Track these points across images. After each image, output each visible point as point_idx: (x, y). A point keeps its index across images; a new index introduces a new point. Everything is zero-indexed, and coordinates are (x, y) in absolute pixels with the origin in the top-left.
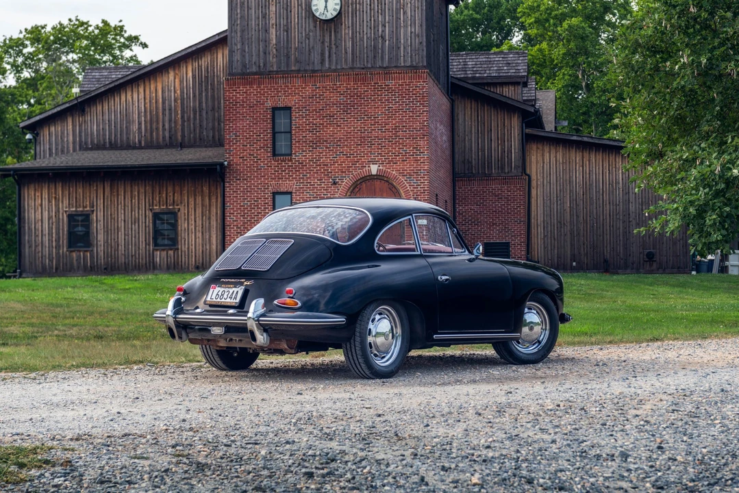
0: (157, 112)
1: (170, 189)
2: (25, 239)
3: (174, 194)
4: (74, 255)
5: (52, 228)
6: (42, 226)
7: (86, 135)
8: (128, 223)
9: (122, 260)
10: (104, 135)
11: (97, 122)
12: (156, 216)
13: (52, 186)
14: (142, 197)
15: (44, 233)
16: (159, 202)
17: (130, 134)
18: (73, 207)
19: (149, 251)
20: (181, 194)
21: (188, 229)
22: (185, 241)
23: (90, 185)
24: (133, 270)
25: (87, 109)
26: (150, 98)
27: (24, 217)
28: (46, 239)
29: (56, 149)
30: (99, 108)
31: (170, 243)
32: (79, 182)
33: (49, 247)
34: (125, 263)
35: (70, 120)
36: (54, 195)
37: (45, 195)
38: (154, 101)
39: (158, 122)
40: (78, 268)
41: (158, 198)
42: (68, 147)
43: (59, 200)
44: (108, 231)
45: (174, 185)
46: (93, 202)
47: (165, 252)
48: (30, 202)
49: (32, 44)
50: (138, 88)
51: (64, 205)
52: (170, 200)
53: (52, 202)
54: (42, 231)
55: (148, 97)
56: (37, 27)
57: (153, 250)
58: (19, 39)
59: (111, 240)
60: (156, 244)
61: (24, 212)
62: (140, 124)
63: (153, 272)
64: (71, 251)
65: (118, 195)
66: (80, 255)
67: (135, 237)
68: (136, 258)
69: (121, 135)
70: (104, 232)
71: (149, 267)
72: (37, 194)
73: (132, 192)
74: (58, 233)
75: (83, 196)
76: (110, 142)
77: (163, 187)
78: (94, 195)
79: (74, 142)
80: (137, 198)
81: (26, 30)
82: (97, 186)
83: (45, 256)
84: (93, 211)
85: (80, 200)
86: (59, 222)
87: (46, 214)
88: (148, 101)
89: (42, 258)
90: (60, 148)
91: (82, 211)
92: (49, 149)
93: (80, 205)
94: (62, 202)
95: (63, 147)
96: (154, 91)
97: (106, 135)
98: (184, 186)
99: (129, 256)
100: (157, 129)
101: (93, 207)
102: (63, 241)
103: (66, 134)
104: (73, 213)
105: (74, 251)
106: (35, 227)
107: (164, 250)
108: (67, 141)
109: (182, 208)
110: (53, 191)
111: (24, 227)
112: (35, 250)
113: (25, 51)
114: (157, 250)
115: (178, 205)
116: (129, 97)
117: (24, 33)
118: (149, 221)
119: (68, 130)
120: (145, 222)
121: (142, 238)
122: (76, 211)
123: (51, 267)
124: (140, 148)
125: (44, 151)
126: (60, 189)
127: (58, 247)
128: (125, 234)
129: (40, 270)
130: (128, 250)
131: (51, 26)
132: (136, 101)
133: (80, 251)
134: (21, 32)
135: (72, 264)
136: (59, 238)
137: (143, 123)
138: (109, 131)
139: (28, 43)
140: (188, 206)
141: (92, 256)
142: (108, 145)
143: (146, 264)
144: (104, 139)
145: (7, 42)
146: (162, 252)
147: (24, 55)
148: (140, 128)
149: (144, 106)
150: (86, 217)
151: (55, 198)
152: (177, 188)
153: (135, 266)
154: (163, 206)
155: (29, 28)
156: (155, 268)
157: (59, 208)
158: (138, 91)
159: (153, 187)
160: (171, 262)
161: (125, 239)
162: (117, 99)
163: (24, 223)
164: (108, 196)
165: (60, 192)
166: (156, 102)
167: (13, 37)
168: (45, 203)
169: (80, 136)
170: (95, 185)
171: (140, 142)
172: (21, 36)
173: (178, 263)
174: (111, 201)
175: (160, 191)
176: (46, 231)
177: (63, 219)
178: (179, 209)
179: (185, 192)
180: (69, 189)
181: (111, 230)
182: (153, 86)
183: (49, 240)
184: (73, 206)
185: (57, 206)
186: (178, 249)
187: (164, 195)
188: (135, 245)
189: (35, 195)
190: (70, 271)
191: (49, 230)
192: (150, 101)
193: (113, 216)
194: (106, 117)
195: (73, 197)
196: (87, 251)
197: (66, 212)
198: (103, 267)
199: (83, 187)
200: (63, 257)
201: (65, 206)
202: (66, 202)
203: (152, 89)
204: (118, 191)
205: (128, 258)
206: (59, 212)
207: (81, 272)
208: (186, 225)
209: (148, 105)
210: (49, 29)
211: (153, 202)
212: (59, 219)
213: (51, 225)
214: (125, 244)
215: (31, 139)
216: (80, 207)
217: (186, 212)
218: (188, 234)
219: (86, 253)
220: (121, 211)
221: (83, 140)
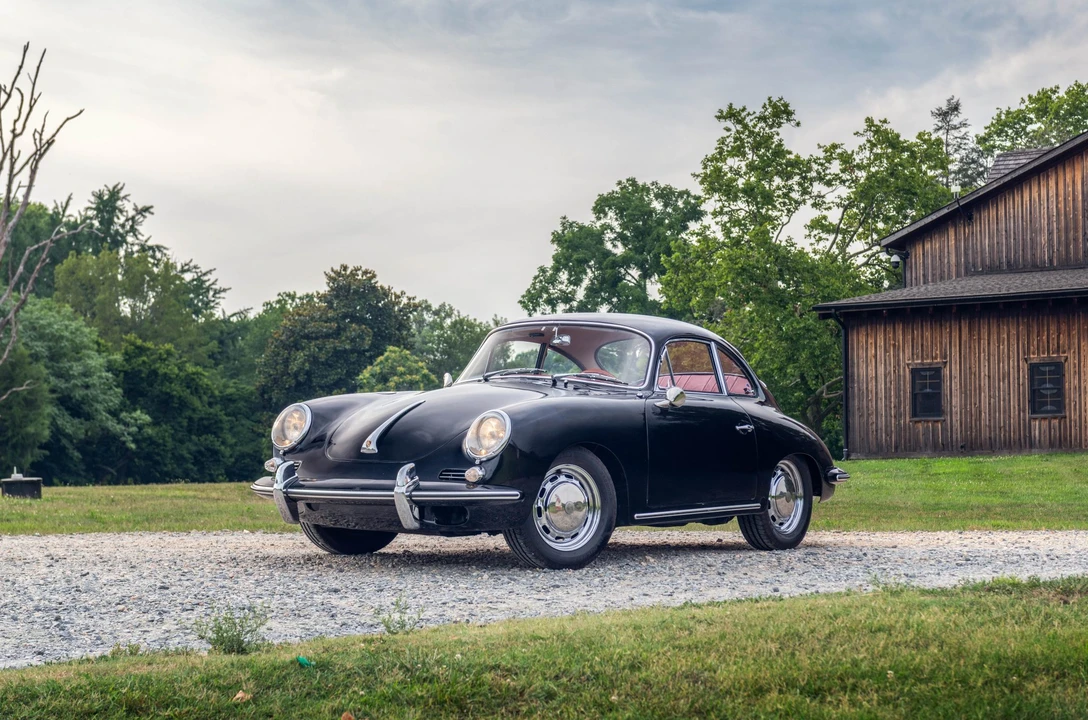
0: (1075, 215)
1: (1053, 328)
2: (854, 406)
3: (1058, 337)
4: (920, 426)
5: (890, 389)
6: (876, 386)
7: (975, 252)
8: (994, 381)
9: (985, 434)
10: (1000, 252)
11: (990, 232)
12: (1034, 369)
13: (890, 329)
14: (1013, 341)
15: (879, 396)
16: (1038, 349)
17: (1036, 249)
18: (917, 359)
19: (1024, 420)
20: (1069, 335)
21: (1080, 387)
22: (1075, 405)
23: (941, 326)
24: (1001, 449)
25: (976, 215)
26: (1065, 194)
27: (853, 373)
28: (882, 404)
29: (933, 275)
30: (993, 212)
31: (1054, 408)
32: (926, 322)
33: (886, 417)
34: (990, 438)
35: (952, 232)
36: (892, 342)
37: (881, 342)
38: (1070, 198)
39: (1076, 229)
40: (926, 445)
41: (1035, 343)
42: (949, 270)
43: (899, 349)
44: (966, 391)
45: (1059, 322)
46: (945, 350)
47: (1047, 422)
48: (861, 352)
49: (1039, 118)
50: (1048, 181)
51: (907, 356)
52: (1053, 345)
53: (889, 352)
54: (876, 393)
55: (1061, 192)
56: (1044, 92)
57: (1030, 421)
58: (1021, 111)
59: (971, 404)
60: (1034, 411)
61: (853, 367)
62: (1050, 233)
63: (1030, 452)
64: (916, 422)
65: (979, 339)
66: (928, 427)
67: (1004, 400)
68: (1005, 431)
69: (1023, 250)
70: (961, 393)
71: (1021, 444)
72: (870, 341)
73: (999, 334)
74: (898, 396)
75: (932, 342)
76: (1008, 262)
77: (1043, 327)
78: (946, 340)
79: (958, 265)
80: (1006, 343)
81: (1030, 97)
82: (950, 327)
83: (881, 429)
84: (946, 363)
85: (927, 347)
86: (899, 380)
87: (881, 370)
88: (1061, 199)
89: (877, 431)
90: (938, 272)
91: (930, 364)
92: (924, 275)
93: (927, 355)
94: (904, 351)
95: (942, 272)
96: (1071, 184)
97: (1002, 252)
98: (1074, 325)
99: (995, 427)
100: (1076, 240)
101: (945, 358)
102: (905, 408)
103: (946, 254)
104: (919, 367)
105: (920, 422)
106: (867, 388)
107: (1045, 419)
108: (948, 262)
109: (1071, 356)
110: (891, 335)
111: (853, 388)
112: (868, 420)
113: (1030, 128)
114: (1035, 419)
115: (1064, 352)
116: (1035, 195)
117: (1027, 103)
118: (1024, 377)
119: (947, 247)
120: (1019, 378)
121: (1014, 402)
122: (922, 364)
123: (889, 446)
124: (1052, 268)
125: (916, 279)
126: (901, 332)
127: (898, 416)
128: (990, 396)
129: (874, 447)
130: (995, 418)
131: (1066, 89)
132: (1045, 199)
133: (928, 422)
134: (1023, 101)
135: (917, 441)
136: (900, 403)
137: (1055, 232)
138: (1007, 245)
139: (1032, 116)
140: (1079, 353)
141: (944, 429)
142: (1005, 267)
143: (1020, 439)
144: (1000, 259)
145: (1003, 117)
146: (1043, 422)
147: (1027, 134)
148: (1050, 240)
149: (1057, 206)
150: (936, 373)
151: (894, 345)
152: (1064, 327)
153: (1005, 443)
154: (1044, 353)
155: (1035, 94)
156: (1032, 446)
157: (899, 360)
158: (1048, 185)
159: (1029, 326)
160: (1055, 435)
161: (990, 404)
162: (1018, 199)
163: (853, 382)
164: (966, 341)
165: (901, 337)
166: (1074, 200)
167: (1011, 110)
168: (881, 352)
169: (966, 254)
170: (948, 326)
171: (1051, 261)
172: (1023, 107)
173: (1065, 439)
174: (970, 347)
175: (1038, 332)
176: (882, 394)
177: (905, 376)
178: (1067, 358)
179: (1075, 332)
180: (913, 332)
181: (971, 390)
182: (1069, 177)
183: (886, 406)
184: (918, 357)
185: (896, 356)
186: (1065, 417)
187: (1045, 338)
188: (1004, 412)
189: (867, 342)
190: (915, 450)
191: (885, 392)
192: (1065, 199)
193: (973, 371)
194: (1002, 225)
195: (917, 343)
196: (937, 421)
197: (908, 365)
198: (959, 446)
199: (931, 328)
200: (905, 430)
201: (908, 359)
202: (908, 352)
203: (1068, 180)
204: (979, 334)
205: (995, 431)
206: (899, 365)
207: (929, 452)
208: (1077, 382)
209: (1061, 205)
210: (1062, 93)
211: (1029, 348)
212: (899, 376)
213: (888, 385)
214: (989, 411)
215: (898, 263)
216: (927, 358)
217: (1076, 362)
218: (1080, 395)
219: (936, 424)
220: (984, 363)
221: (971, 261)
